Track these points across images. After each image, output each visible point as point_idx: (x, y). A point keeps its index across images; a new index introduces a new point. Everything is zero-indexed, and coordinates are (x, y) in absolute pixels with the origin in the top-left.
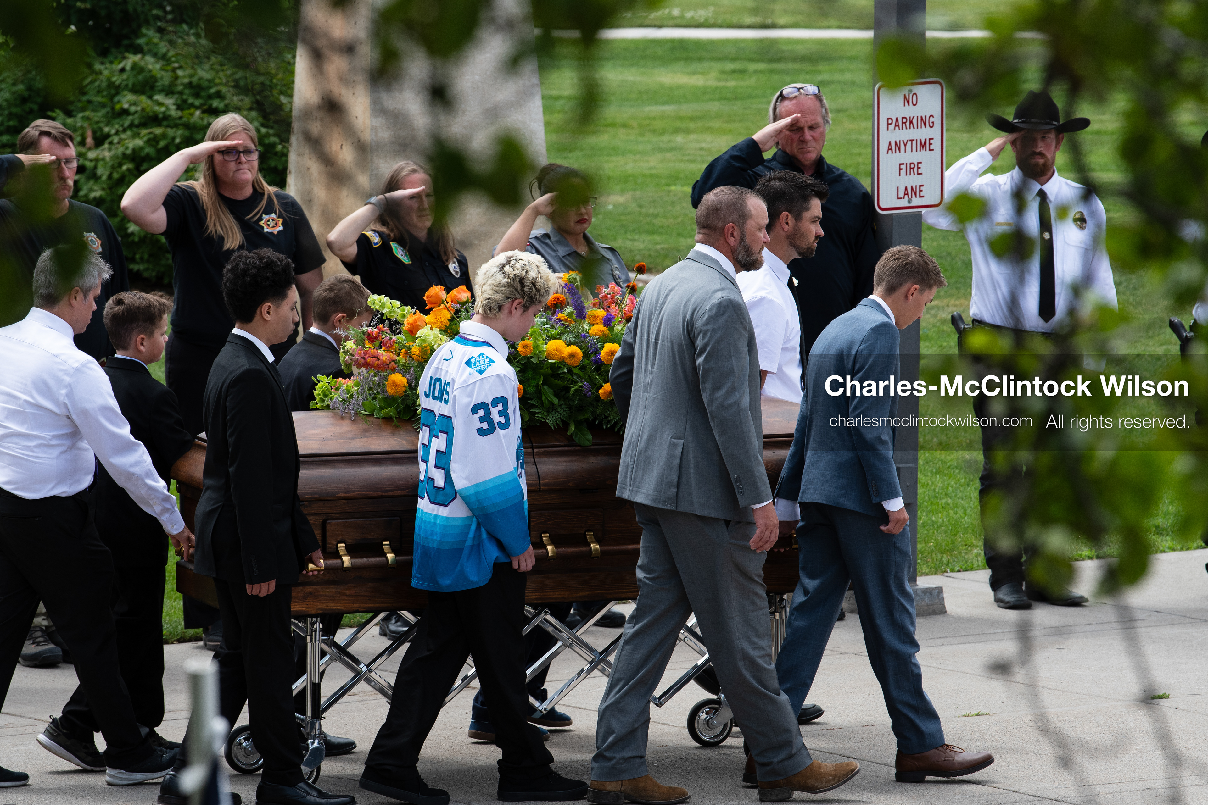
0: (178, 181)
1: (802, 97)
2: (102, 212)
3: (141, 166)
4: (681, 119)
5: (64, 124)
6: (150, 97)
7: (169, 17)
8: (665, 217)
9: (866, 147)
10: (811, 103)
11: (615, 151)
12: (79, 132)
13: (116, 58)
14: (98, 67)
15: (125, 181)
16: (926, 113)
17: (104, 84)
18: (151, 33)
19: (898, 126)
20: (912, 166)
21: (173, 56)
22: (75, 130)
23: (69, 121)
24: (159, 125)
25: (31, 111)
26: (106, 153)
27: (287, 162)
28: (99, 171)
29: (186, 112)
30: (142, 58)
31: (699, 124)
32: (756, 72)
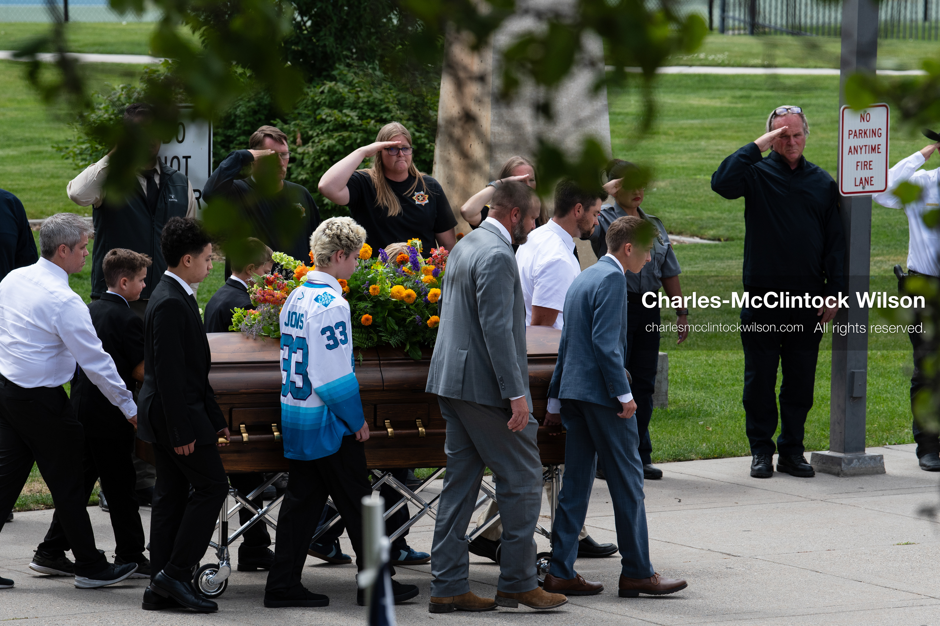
0: (358, 168)
1: (790, 115)
2: (306, 189)
3: (334, 158)
4: (704, 129)
5: (282, 130)
6: (341, 111)
7: (355, 56)
8: (692, 197)
9: (833, 150)
10: (796, 119)
11: (659, 151)
12: (292, 135)
13: (318, 84)
14: (306, 90)
15: (322, 169)
16: (875, 127)
17: (310, 102)
18: (342, 67)
19: (856, 135)
20: (866, 163)
21: (356, 83)
22: (289, 133)
23: (286, 126)
24: (347, 130)
25: (260, 120)
26: (310, 149)
27: (433, 156)
28: (305, 161)
29: (365, 121)
30: (336, 84)
31: (717, 133)
32: (757, 97)
